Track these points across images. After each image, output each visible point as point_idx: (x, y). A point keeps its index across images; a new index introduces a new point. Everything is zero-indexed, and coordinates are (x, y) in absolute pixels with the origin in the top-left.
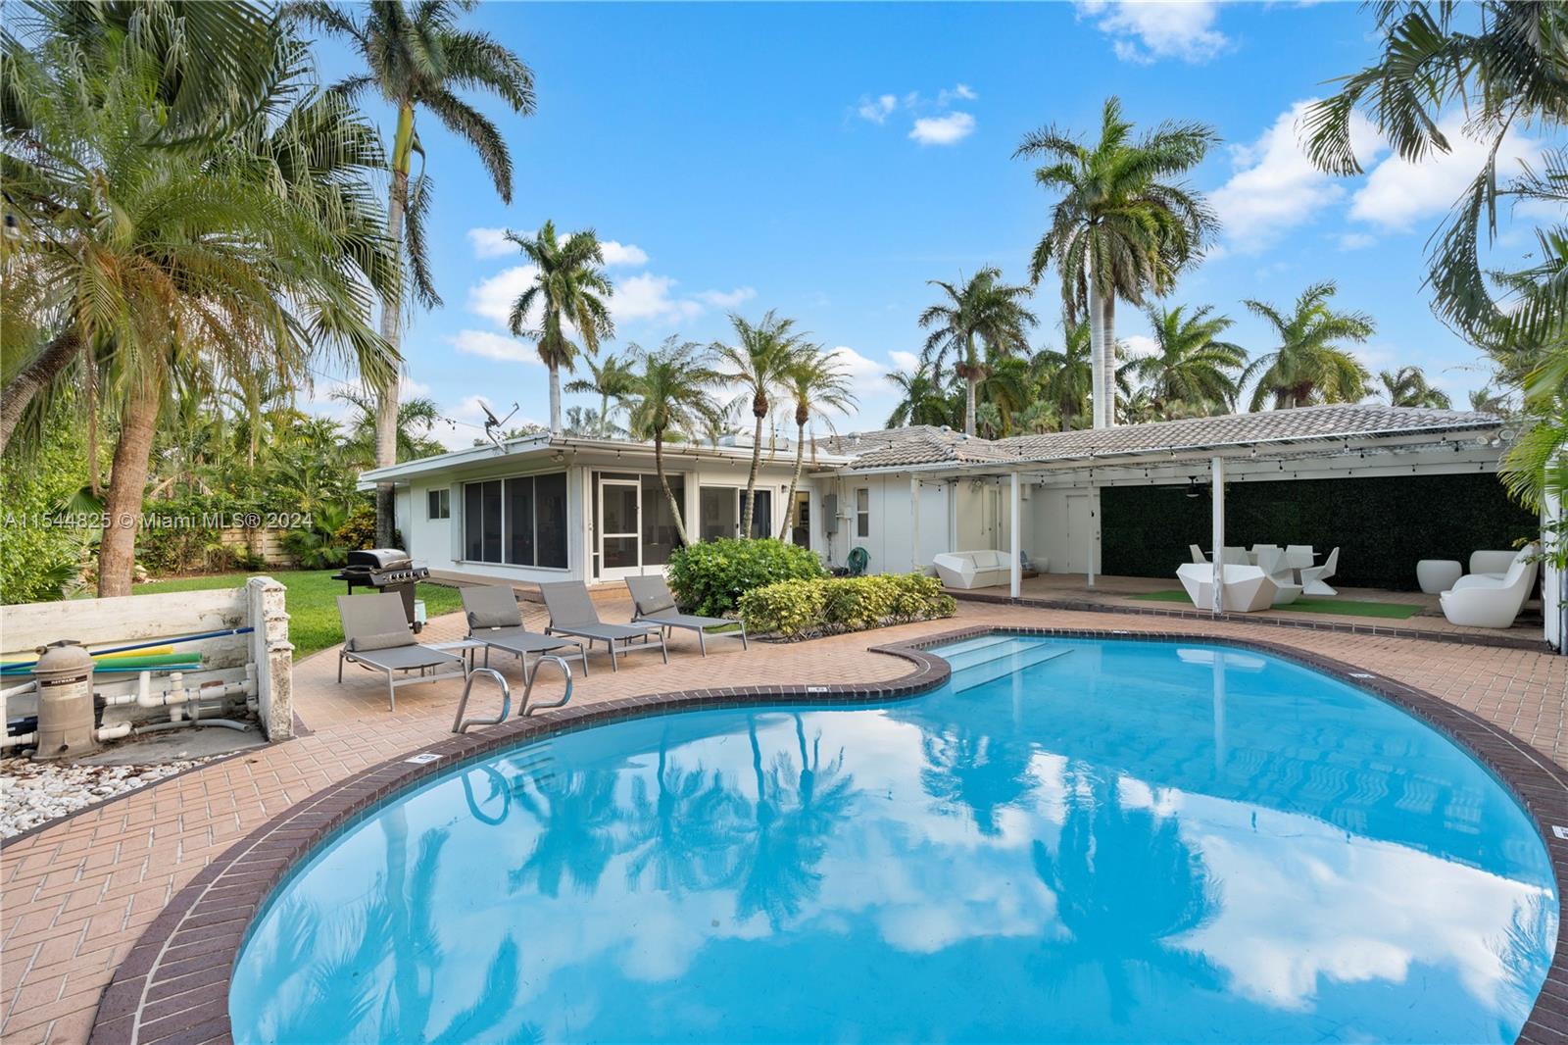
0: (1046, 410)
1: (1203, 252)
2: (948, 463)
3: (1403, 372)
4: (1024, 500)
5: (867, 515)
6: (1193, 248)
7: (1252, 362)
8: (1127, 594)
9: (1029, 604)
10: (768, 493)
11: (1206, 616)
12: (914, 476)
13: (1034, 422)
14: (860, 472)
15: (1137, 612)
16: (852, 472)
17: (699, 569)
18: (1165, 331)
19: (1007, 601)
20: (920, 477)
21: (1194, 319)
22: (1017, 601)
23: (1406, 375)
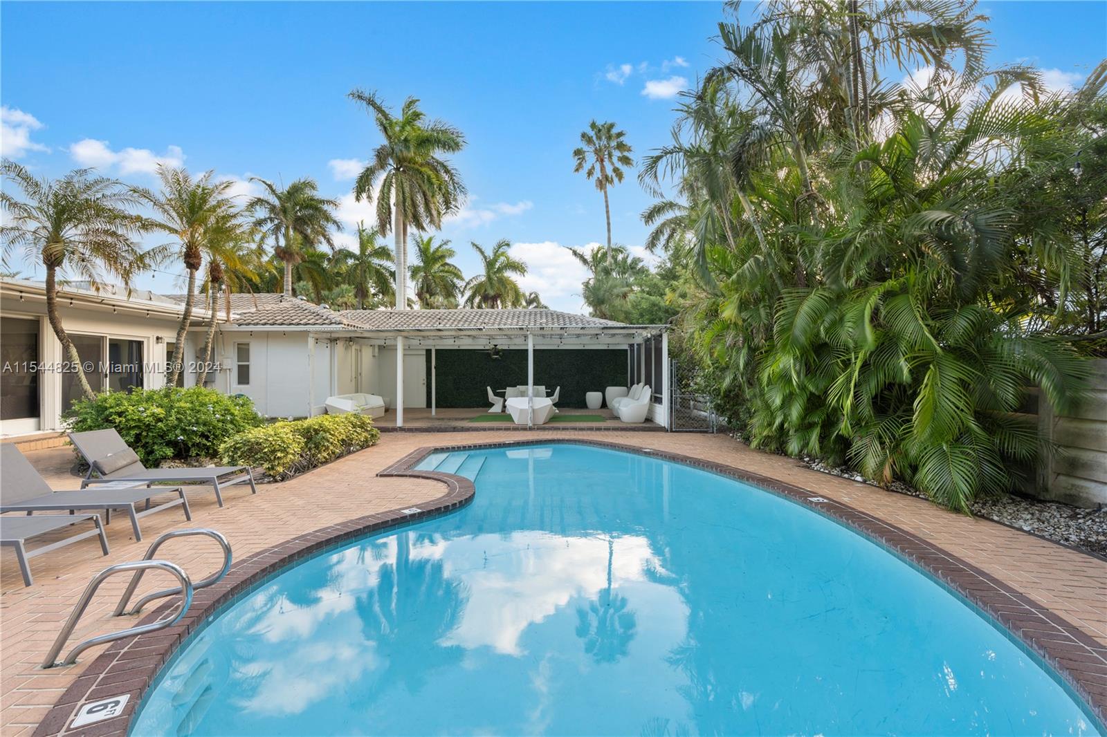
0: (350, 292)
1: (459, 207)
2: (334, 326)
3: (531, 294)
4: (374, 356)
5: (247, 367)
6: (454, 203)
7: (467, 281)
8: (467, 419)
9: (410, 430)
10: (140, 344)
11: (524, 429)
12: (311, 335)
13: (340, 300)
14: (244, 328)
15: (484, 429)
16: (236, 328)
17: (127, 420)
18: (424, 251)
19: (394, 430)
20: (316, 336)
21: (440, 247)
22: (402, 429)
23: (533, 296)
